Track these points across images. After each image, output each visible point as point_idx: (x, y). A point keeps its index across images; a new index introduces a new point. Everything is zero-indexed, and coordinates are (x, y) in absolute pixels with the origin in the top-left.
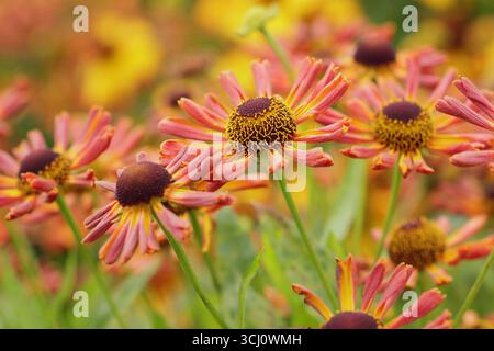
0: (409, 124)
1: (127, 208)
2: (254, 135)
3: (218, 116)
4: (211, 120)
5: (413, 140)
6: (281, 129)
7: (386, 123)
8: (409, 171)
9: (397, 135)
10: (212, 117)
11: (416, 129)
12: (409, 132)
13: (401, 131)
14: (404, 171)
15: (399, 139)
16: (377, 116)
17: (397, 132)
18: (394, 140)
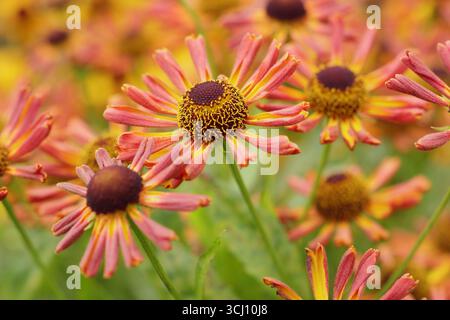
0: (347, 93)
1: (101, 215)
2: (212, 123)
3: (162, 100)
4: (157, 105)
5: (350, 107)
6: (238, 116)
7: (323, 92)
8: (355, 143)
9: (336, 104)
10: (157, 101)
11: (353, 97)
12: (346, 100)
13: (340, 100)
14: (352, 144)
15: (338, 107)
16: (311, 84)
17: (336, 101)
18: (333, 109)
